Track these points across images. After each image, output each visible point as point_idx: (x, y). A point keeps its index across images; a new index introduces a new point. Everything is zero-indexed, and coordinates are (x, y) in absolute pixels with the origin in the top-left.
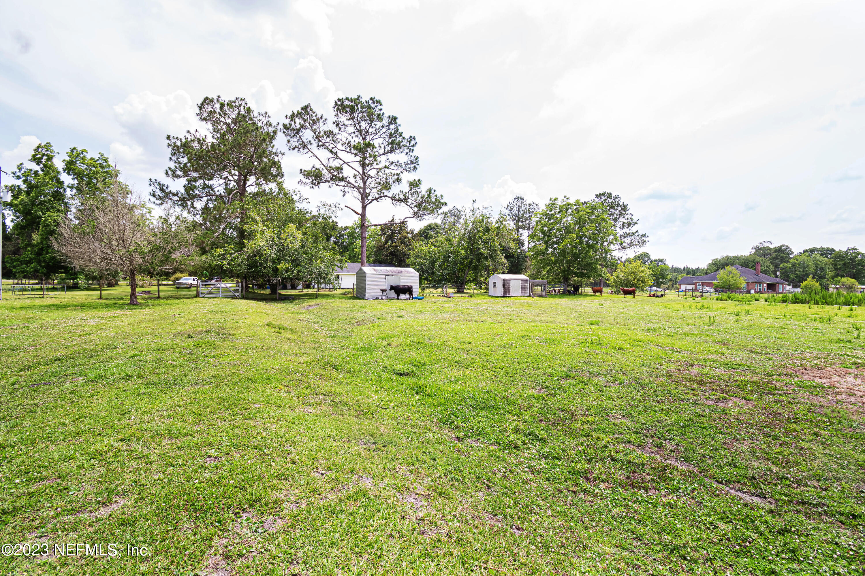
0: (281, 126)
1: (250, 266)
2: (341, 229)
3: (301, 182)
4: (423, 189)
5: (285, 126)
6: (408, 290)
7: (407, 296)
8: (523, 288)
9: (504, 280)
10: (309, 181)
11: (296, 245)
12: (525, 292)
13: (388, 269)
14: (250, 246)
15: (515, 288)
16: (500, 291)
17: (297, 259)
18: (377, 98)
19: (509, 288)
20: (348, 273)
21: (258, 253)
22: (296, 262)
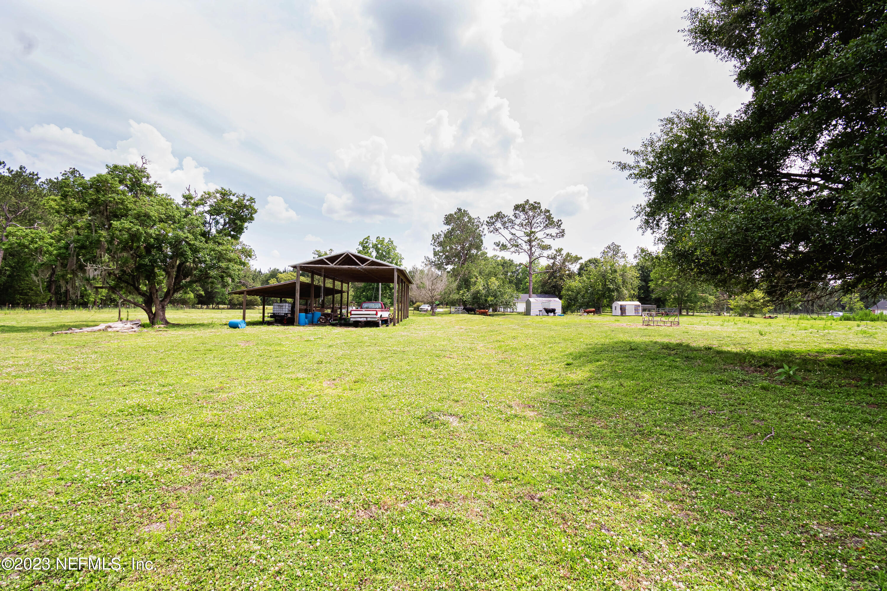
0: (485, 222)
1: (474, 299)
2: (516, 265)
3: (494, 249)
4: (564, 253)
5: (487, 222)
6: (553, 311)
7: (552, 314)
8: (636, 310)
9: (621, 306)
10: (498, 248)
11: (495, 288)
12: (638, 313)
13: (544, 299)
14: (473, 289)
15: (630, 310)
16: (619, 312)
17: (495, 294)
18: (538, 202)
19: (625, 310)
20: (522, 301)
21: (478, 292)
22: (495, 296)
